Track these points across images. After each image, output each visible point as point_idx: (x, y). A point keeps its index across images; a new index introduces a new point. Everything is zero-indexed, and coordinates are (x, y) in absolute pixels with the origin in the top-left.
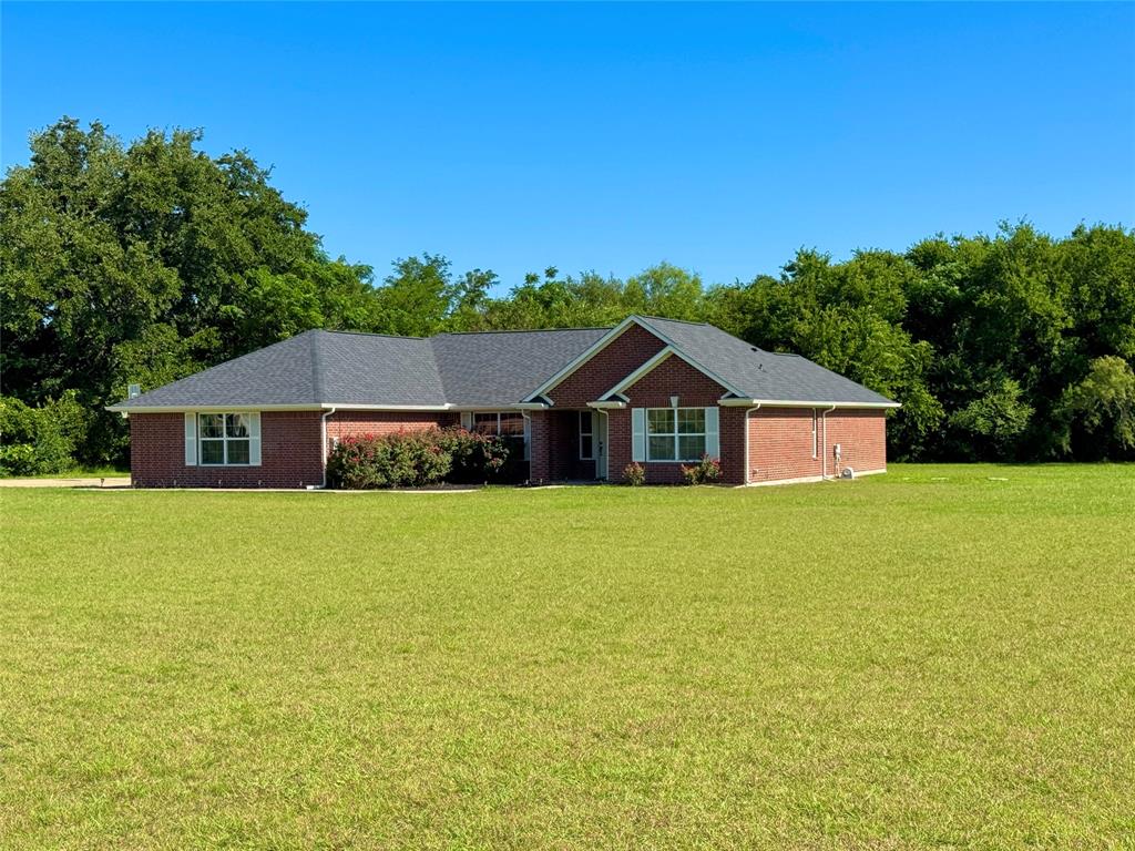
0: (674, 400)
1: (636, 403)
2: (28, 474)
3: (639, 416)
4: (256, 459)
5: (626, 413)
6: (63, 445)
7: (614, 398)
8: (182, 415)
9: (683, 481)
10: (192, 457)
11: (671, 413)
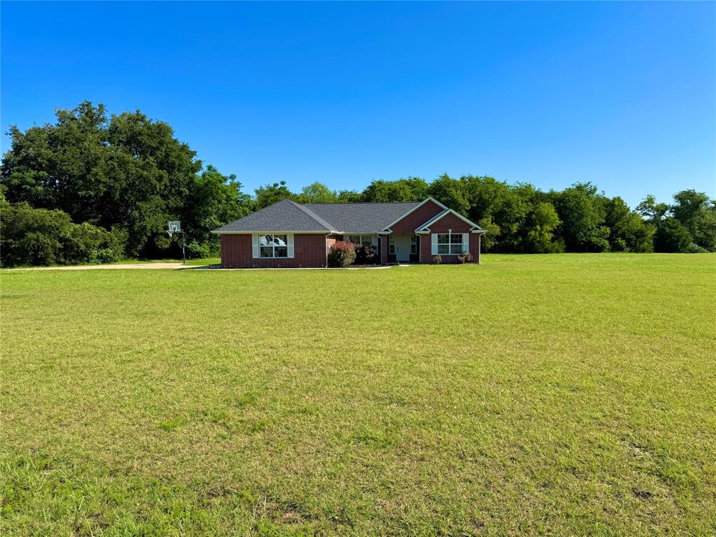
0: (450, 231)
1: (433, 232)
2: (109, 262)
3: (435, 237)
4: (291, 255)
5: (429, 236)
6: (121, 248)
7: (425, 230)
8: (251, 235)
9: (459, 262)
10: (256, 254)
11: (447, 236)
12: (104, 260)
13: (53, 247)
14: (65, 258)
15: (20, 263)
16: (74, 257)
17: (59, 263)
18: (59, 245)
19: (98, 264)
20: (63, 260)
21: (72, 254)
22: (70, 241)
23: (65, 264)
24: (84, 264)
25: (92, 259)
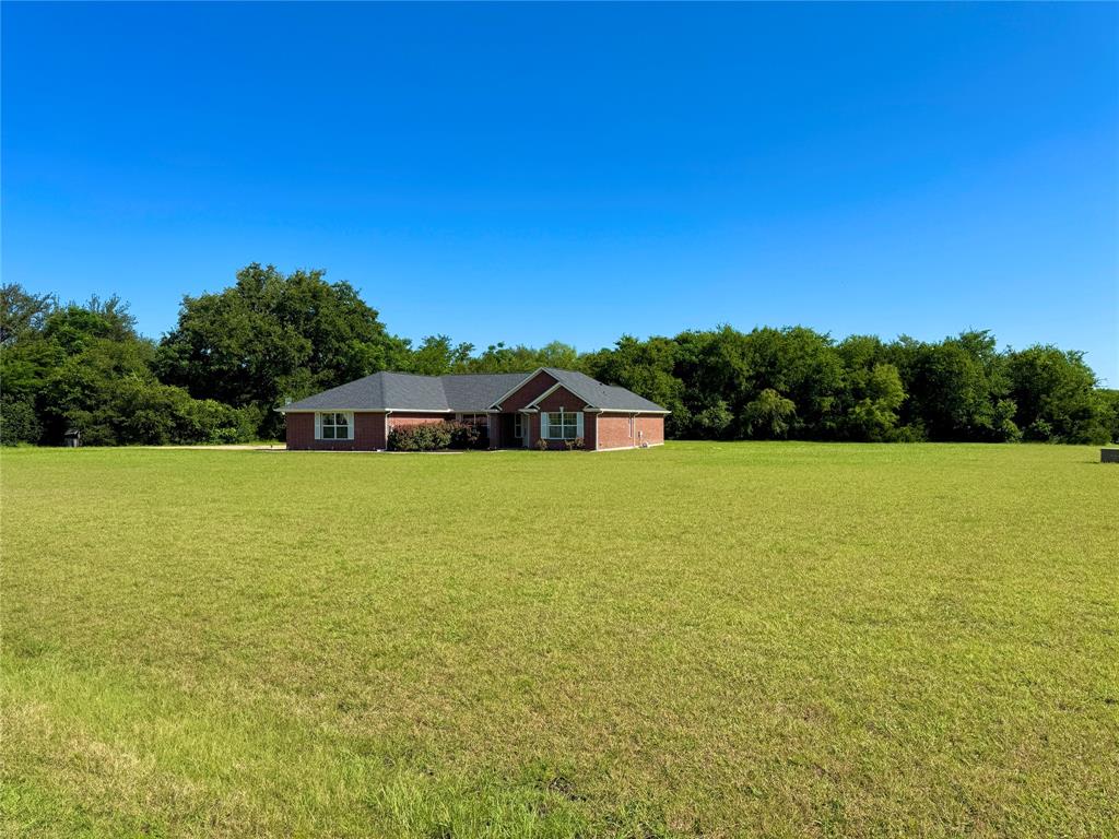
0: (562, 409)
1: (543, 410)
2: (233, 443)
3: (544, 416)
4: (351, 436)
5: (538, 415)
6: (252, 428)
7: (532, 407)
8: (312, 414)
9: (566, 448)
10: (318, 435)
11: (560, 415)
12: (228, 440)
13: (165, 425)
14: (180, 437)
15: (132, 442)
16: (190, 437)
17: (174, 443)
18: (170, 423)
19: (219, 444)
20: (177, 439)
21: (186, 433)
22: (184, 419)
23: (179, 443)
24: (202, 444)
25: (213, 439)
